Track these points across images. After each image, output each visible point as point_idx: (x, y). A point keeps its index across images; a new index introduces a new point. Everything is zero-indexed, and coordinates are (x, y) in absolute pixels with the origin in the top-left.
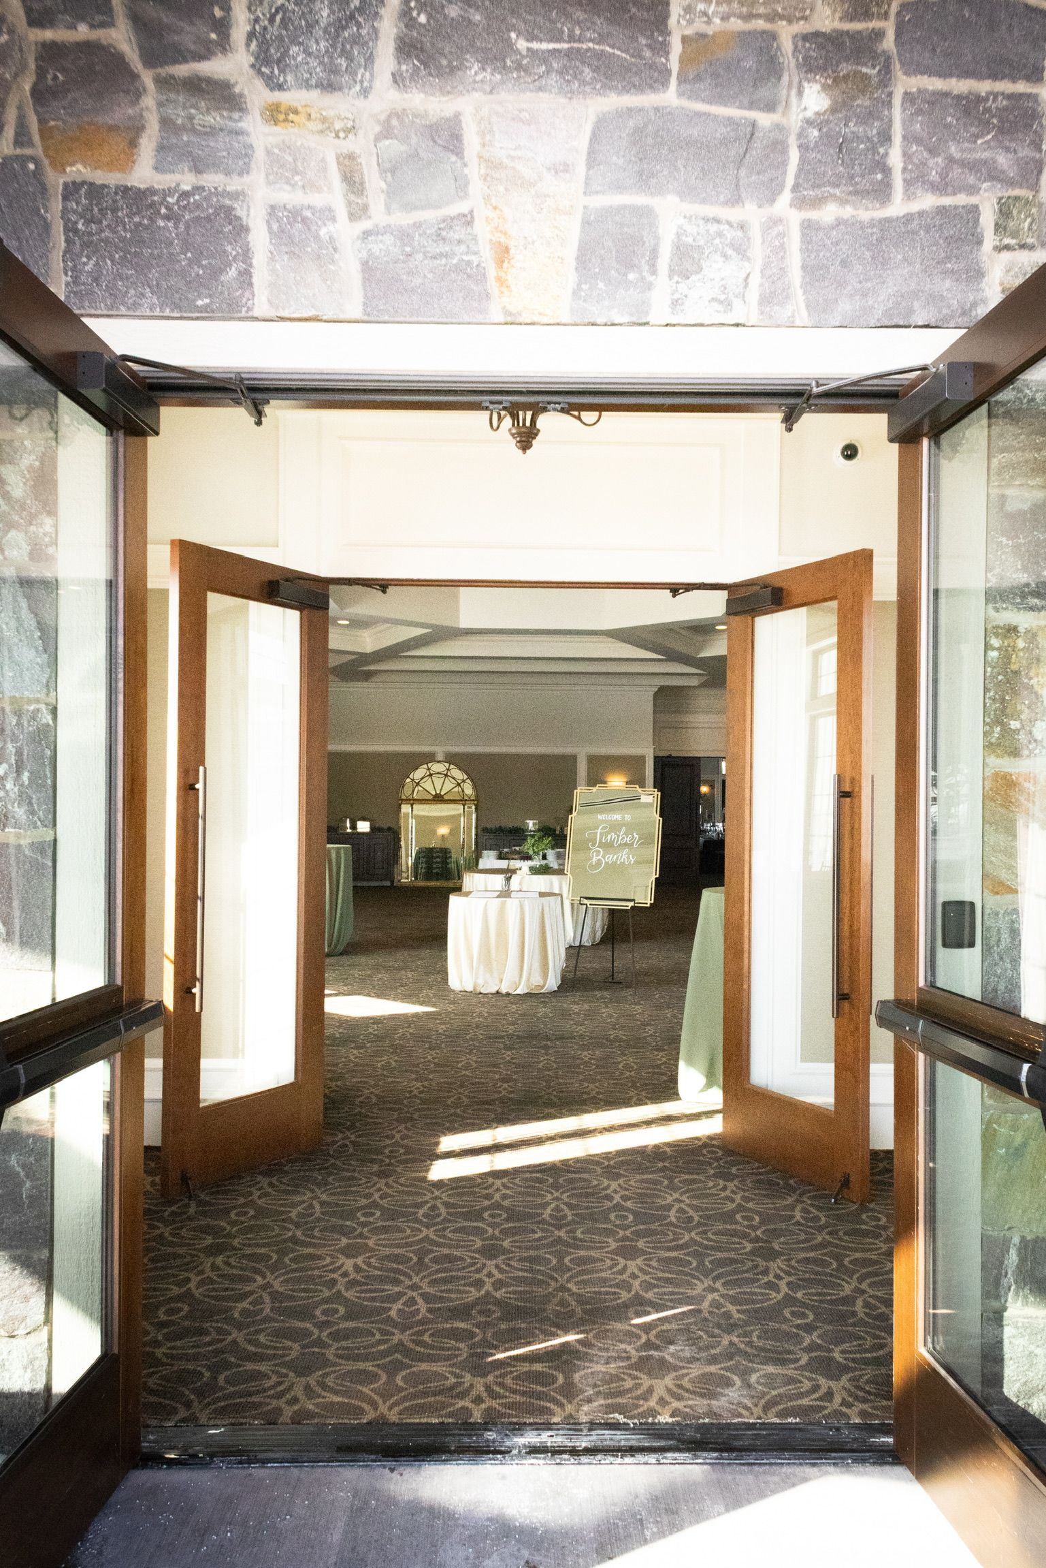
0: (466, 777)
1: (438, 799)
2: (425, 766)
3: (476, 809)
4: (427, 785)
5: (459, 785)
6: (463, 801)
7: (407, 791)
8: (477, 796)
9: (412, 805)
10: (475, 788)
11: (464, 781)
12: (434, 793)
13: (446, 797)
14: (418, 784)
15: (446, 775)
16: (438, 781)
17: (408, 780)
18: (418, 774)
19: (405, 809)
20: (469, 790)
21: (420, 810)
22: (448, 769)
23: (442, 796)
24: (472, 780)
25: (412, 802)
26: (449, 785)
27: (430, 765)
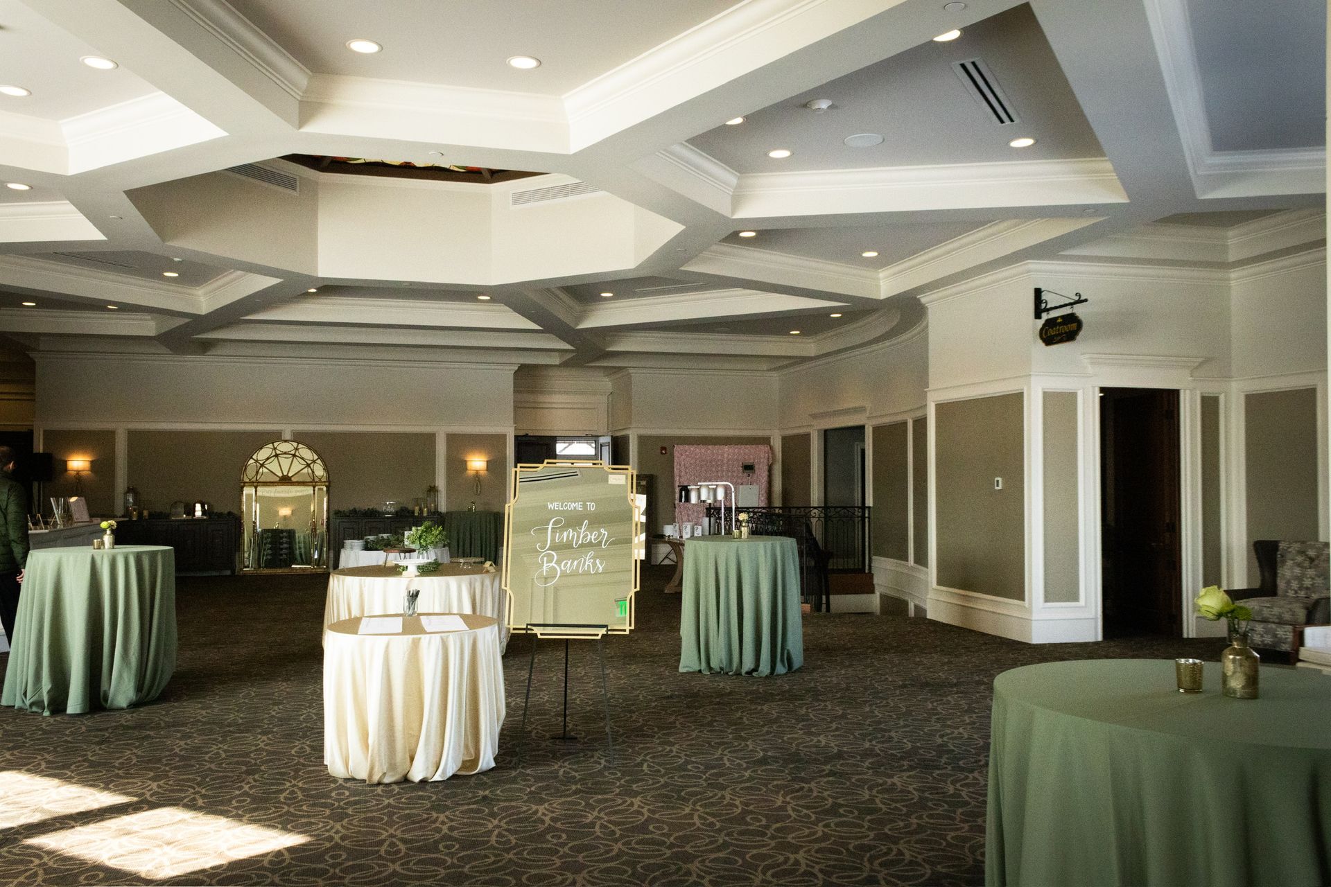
0: (316, 457)
1: (285, 480)
2: (271, 446)
3: (328, 491)
4: (273, 466)
5: (308, 465)
6: (313, 482)
7: (250, 473)
8: (329, 477)
9: (256, 488)
10: (326, 468)
11: (314, 462)
12: (280, 475)
13: (293, 479)
14: (262, 465)
15: (294, 455)
16: (285, 462)
17: (251, 461)
18: (263, 454)
19: (248, 491)
20: (319, 471)
21: (263, 491)
22: (297, 449)
23: (290, 478)
24: (323, 461)
25: (256, 484)
26: (297, 466)
27: (276, 444)
